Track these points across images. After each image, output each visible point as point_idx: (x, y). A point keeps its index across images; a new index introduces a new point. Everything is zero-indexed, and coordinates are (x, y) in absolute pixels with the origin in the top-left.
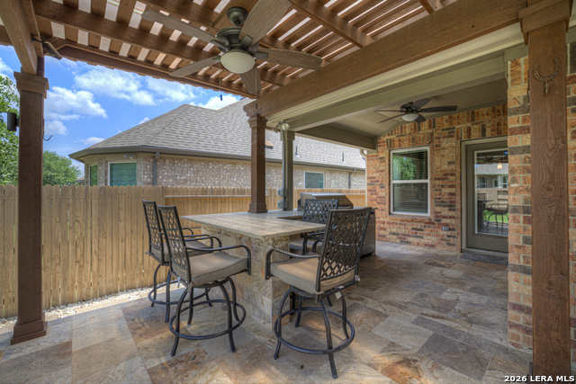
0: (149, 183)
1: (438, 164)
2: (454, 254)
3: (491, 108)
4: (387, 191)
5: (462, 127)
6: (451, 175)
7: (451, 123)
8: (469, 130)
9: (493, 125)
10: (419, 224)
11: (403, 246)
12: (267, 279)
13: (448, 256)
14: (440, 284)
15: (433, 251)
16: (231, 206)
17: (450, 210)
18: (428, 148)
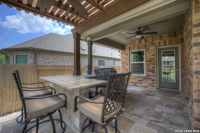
0: (32, 63)
1: (148, 56)
2: (154, 90)
3: (168, 34)
4: (129, 66)
5: (157, 41)
6: (153, 60)
7: (153, 40)
8: (160, 43)
9: (169, 41)
10: (141, 79)
11: (135, 87)
12: (75, 112)
13: (153, 91)
14: (153, 104)
15: (146, 89)
16: (67, 73)
17: (153, 73)
18: (144, 50)
